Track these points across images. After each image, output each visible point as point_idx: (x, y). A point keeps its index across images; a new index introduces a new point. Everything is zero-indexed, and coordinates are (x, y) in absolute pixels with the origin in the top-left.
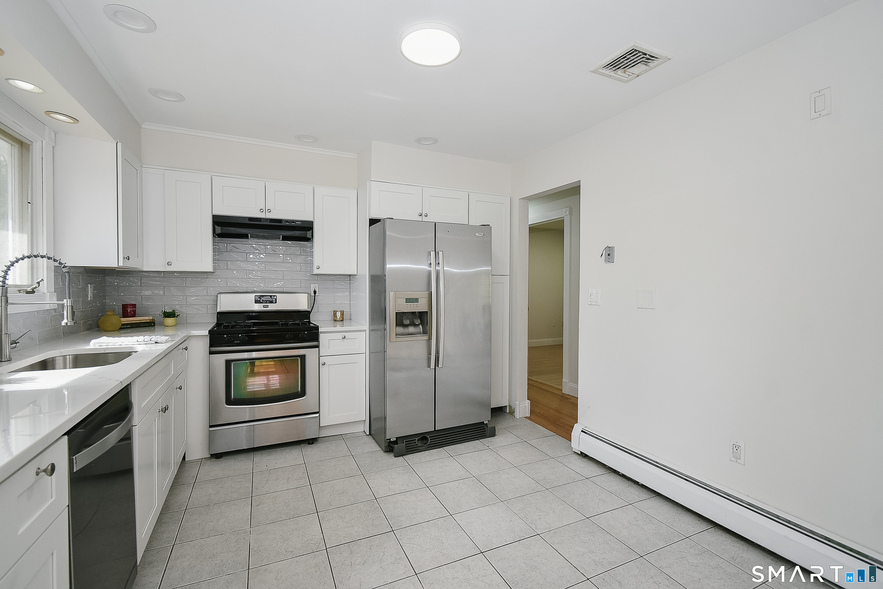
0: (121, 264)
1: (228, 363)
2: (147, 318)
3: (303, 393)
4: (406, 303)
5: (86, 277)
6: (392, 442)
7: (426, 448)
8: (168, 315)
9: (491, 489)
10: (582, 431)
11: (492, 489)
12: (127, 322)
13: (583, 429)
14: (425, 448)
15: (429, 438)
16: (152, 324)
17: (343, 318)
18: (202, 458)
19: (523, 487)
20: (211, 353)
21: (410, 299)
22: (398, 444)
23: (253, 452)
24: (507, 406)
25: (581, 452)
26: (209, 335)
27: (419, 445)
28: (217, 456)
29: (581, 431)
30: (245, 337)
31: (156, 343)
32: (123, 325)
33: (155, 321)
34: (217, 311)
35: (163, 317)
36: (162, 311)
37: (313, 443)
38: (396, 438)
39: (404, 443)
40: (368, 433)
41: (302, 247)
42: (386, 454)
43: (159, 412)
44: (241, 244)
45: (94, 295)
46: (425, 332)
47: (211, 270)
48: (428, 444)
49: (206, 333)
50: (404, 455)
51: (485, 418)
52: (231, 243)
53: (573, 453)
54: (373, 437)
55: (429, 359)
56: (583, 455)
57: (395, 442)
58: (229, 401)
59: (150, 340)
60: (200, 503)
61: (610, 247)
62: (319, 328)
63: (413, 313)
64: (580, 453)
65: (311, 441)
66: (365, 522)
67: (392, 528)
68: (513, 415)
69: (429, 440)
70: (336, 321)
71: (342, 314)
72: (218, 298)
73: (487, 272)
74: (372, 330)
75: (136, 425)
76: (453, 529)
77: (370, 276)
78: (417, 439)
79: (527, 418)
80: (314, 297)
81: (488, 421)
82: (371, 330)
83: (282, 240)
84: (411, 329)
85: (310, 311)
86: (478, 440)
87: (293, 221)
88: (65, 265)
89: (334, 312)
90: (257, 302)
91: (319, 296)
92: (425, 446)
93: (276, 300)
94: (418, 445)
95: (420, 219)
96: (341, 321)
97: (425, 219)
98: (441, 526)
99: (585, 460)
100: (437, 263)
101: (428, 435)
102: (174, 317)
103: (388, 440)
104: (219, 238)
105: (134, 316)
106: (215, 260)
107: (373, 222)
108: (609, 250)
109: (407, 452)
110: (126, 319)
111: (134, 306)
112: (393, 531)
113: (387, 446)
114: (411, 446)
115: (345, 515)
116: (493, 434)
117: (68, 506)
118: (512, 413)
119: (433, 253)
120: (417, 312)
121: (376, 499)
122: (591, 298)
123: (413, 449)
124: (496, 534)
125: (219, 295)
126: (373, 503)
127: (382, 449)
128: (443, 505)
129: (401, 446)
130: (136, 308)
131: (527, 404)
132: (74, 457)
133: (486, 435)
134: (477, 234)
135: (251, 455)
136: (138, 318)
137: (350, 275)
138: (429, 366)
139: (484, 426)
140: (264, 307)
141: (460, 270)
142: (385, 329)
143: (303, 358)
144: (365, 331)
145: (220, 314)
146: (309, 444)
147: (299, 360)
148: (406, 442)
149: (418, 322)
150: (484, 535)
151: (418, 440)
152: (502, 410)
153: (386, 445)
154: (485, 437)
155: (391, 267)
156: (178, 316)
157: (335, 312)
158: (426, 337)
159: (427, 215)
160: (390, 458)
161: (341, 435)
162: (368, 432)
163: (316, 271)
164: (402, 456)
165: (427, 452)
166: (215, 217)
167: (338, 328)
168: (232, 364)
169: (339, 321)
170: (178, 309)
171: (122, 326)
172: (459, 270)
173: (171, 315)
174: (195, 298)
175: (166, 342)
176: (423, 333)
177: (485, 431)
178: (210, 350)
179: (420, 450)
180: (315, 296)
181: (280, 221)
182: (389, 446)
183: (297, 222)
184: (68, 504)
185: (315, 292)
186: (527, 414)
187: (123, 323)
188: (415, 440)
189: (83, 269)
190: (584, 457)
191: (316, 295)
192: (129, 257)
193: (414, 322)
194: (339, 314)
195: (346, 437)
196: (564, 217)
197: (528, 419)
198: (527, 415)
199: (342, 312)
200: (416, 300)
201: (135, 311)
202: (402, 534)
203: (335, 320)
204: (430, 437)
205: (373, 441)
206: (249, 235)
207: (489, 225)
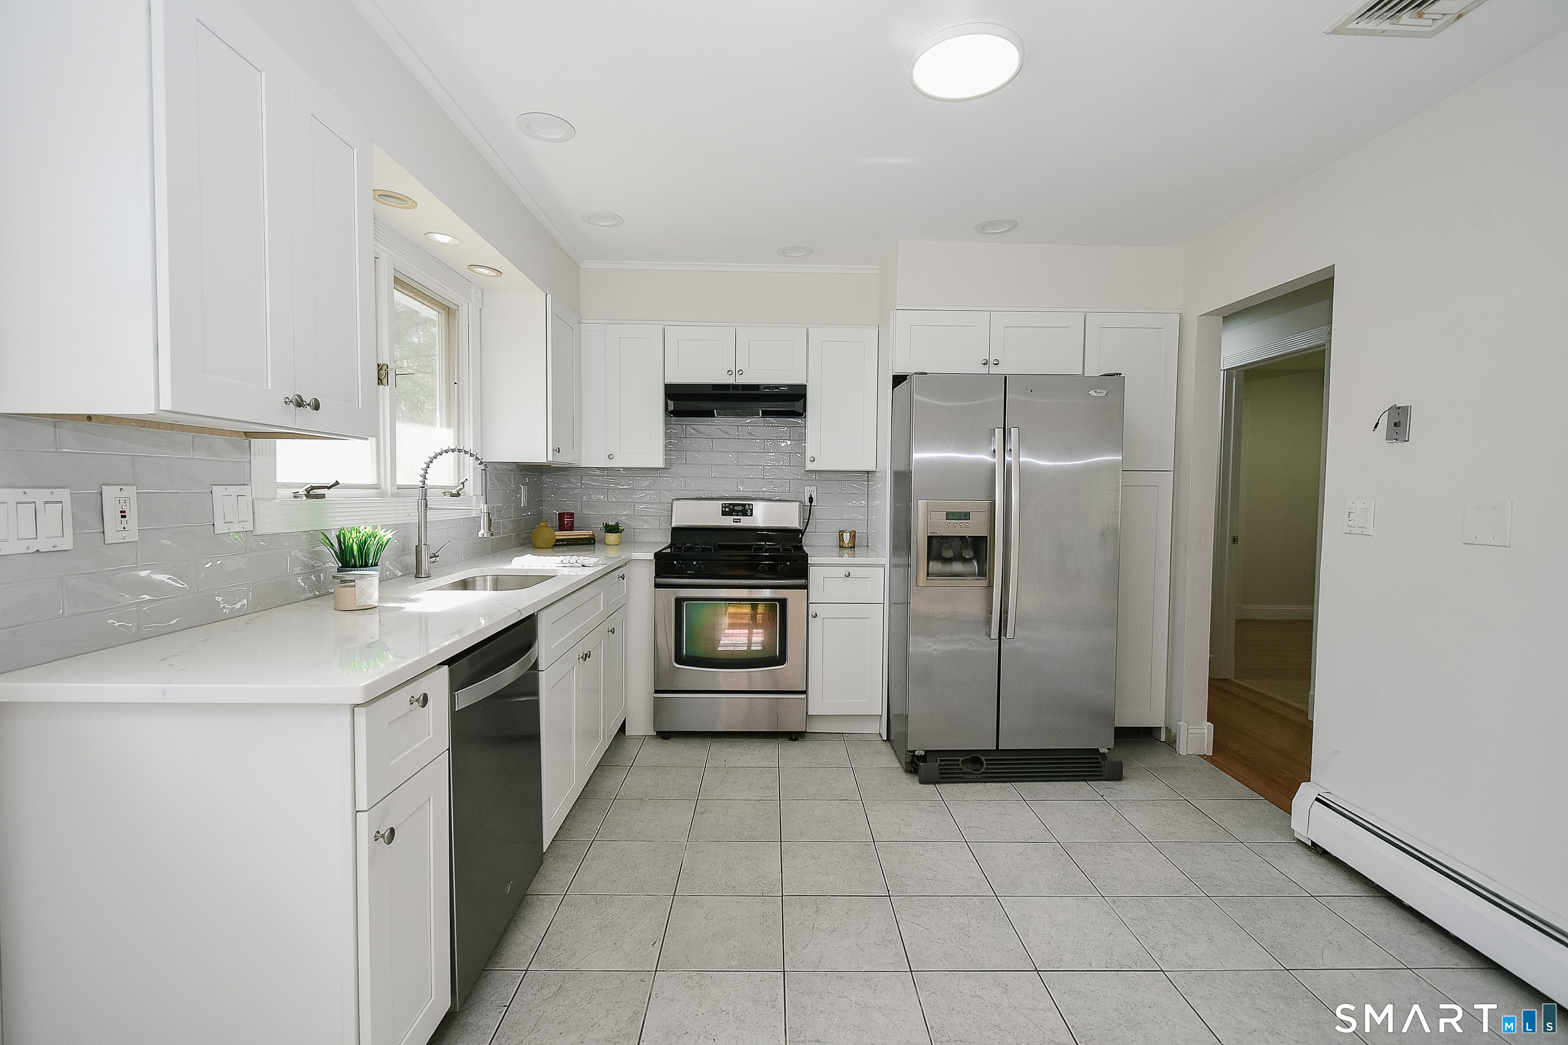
0: (550, 459)
1: (679, 602)
2: (586, 532)
3: (781, 659)
4: (946, 520)
5: (518, 475)
6: (917, 756)
7: (979, 778)
8: (610, 529)
9: (1085, 871)
10: (1317, 799)
11: (1087, 872)
12: (562, 537)
13: (1319, 795)
14: (977, 777)
15: (984, 760)
16: (592, 541)
17: (854, 542)
18: (646, 736)
19: (1155, 881)
20: (657, 586)
21: (953, 513)
22: (926, 762)
23: (712, 738)
24: (1161, 727)
25: (1312, 841)
26: (655, 560)
27: (965, 770)
28: (664, 735)
29: (1315, 800)
30: (701, 566)
31: (583, 566)
32: (557, 540)
33: (595, 537)
34: (672, 526)
35: (605, 532)
36: (603, 523)
37: (796, 739)
38: (925, 751)
39: (937, 762)
40: (884, 738)
41: (792, 427)
42: (909, 776)
43: (579, 659)
44: (705, 425)
45: (529, 501)
46: (982, 574)
47: (662, 465)
48: (981, 771)
49: (651, 556)
50: (938, 783)
51: (1104, 743)
52: (691, 425)
53: (1295, 841)
54: (892, 746)
55: (988, 622)
56: (1316, 849)
57: (923, 758)
58: (679, 659)
59: (576, 562)
60: (633, 794)
61: (1400, 408)
62: (809, 558)
63: (962, 538)
64: (1310, 844)
65: (795, 736)
66: (849, 872)
67: (888, 891)
68: (1173, 747)
69: (985, 764)
70: (843, 547)
71: (852, 536)
72: (673, 507)
73: (1111, 466)
74: (895, 566)
75: (543, 671)
76: (994, 919)
77: (893, 473)
78: (961, 759)
79: (1205, 757)
80: (809, 507)
81: (1109, 749)
82: (893, 566)
83: (762, 417)
84: (957, 567)
85: (802, 530)
86: (1086, 781)
87: (777, 387)
88: (482, 461)
89: (840, 532)
90: (724, 513)
91: (818, 505)
92: (976, 774)
93: (752, 510)
94: (963, 770)
95: (984, 370)
96: (851, 547)
97: (994, 370)
98: (973, 909)
99: (1322, 860)
100: (1007, 450)
101: (984, 757)
102: (618, 533)
103: (909, 751)
104: (675, 417)
105: (571, 529)
106: (668, 451)
107: (898, 380)
108: (1399, 414)
109: (941, 778)
110: (562, 533)
111: (572, 514)
112: (889, 896)
113: (909, 763)
114: (953, 769)
115: (820, 855)
116: (1117, 775)
117: (449, 749)
118: (1171, 743)
119: (999, 432)
120: (968, 536)
121: (874, 842)
122: (1350, 519)
123: (955, 776)
124: (1075, 947)
125: (675, 503)
126: (867, 846)
127: (903, 767)
128: (986, 877)
129: (932, 766)
130: (573, 518)
131: (1205, 731)
132: (456, 693)
133: (1102, 776)
134: (1092, 393)
135: (708, 742)
136: (576, 533)
137: (868, 472)
138: (989, 634)
139: (1098, 758)
140: (734, 522)
141: (1055, 461)
142: (909, 565)
143: (783, 602)
144: (883, 566)
145: (676, 531)
146: (791, 739)
147: (778, 606)
148: (941, 760)
149: (968, 554)
150: (1050, 943)
151: (963, 762)
152: (1152, 735)
153: (908, 760)
154: (1100, 778)
155: (923, 458)
156: (622, 530)
157: (841, 534)
158: (983, 582)
159: (997, 363)
160: (911, 784)
161: (842, 733)
162: (885, 735)
163: (809, 466)
164: (934, 783)
165: (980, 786)
166: (667, 387)
167: (846, 559)
168: (685, 604)
169: (848, 548)
170: (623, 521)
171: (556, 542)
172: (1052, 462)
173: (612, 529)
174: (644, 506)
175: (595, 565)
176: (978, 575)
177: (1101, 767)
178: (655, 581)
179: (968, 780)
180: (811, 506)
181: (756, 387)
182: (912, 762)
183: (782, 387)
184: (448, 748)
185: (811, 500)
186: (1206, 748)
187: (557, 538)
188: (958, 760)
189: (514, 466)
190: (1321, 854)
191: (812, 504)
192: (559, 448)
193: (962, 554)
194: (847, 537)
195: (848, 739)
196: (1325, 345)
197: (1205, 759)
198: (1206, 751)
199: (853, 533)
200: (966, 516)
201: (572, 522)
202: (903, 905)
203: (841, 547)
204: (986, 760)
205: (892, 751)
206: (715, 411)
207: (1121, 374)
